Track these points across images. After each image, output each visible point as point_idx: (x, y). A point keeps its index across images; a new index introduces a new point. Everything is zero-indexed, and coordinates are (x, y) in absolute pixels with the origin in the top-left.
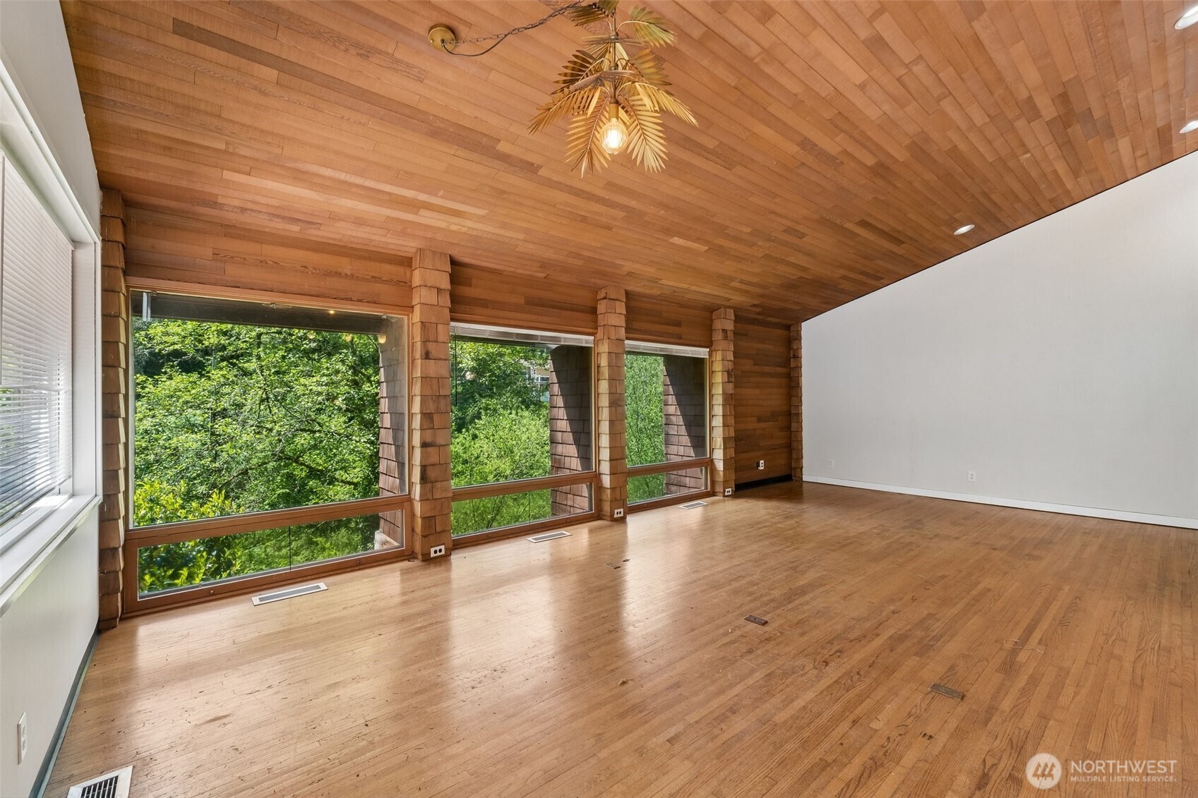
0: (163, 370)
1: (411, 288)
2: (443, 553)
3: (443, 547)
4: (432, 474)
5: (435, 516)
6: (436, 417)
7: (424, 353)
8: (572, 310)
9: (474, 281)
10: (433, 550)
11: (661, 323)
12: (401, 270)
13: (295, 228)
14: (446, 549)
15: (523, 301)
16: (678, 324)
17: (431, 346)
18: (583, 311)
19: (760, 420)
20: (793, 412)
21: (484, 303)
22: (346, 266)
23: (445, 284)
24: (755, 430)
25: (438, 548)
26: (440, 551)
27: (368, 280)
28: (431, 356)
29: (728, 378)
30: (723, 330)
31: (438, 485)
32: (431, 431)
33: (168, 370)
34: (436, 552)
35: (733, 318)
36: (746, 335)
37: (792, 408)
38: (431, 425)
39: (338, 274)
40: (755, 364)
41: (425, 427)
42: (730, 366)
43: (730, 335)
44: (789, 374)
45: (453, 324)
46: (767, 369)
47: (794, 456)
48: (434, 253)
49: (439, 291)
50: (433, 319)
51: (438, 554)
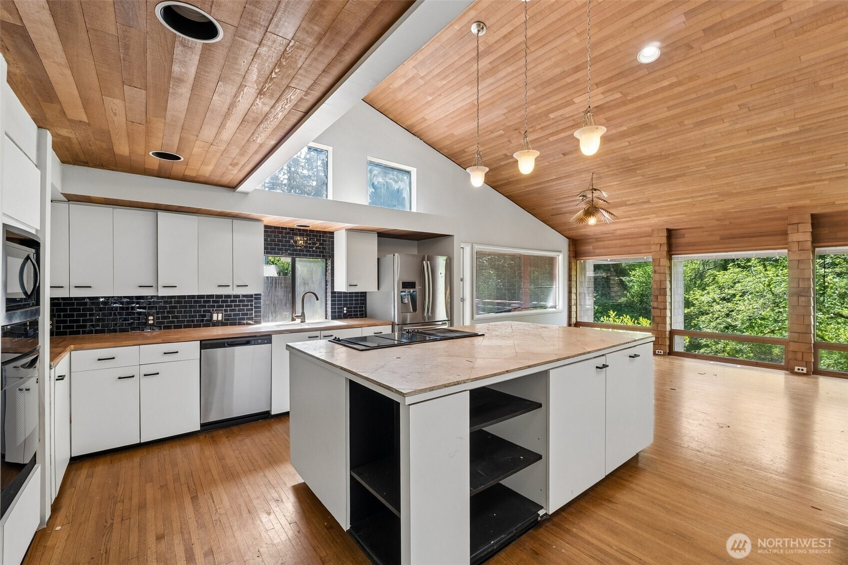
2: (662, 353)
3: (662, 351)
12: (647, 238)
18: (777, 235)
23: (664, 240)
25: (659, 351)
48: (658, 230)
49: (661, 245)
50: (658, 257)
51: (659, 353)
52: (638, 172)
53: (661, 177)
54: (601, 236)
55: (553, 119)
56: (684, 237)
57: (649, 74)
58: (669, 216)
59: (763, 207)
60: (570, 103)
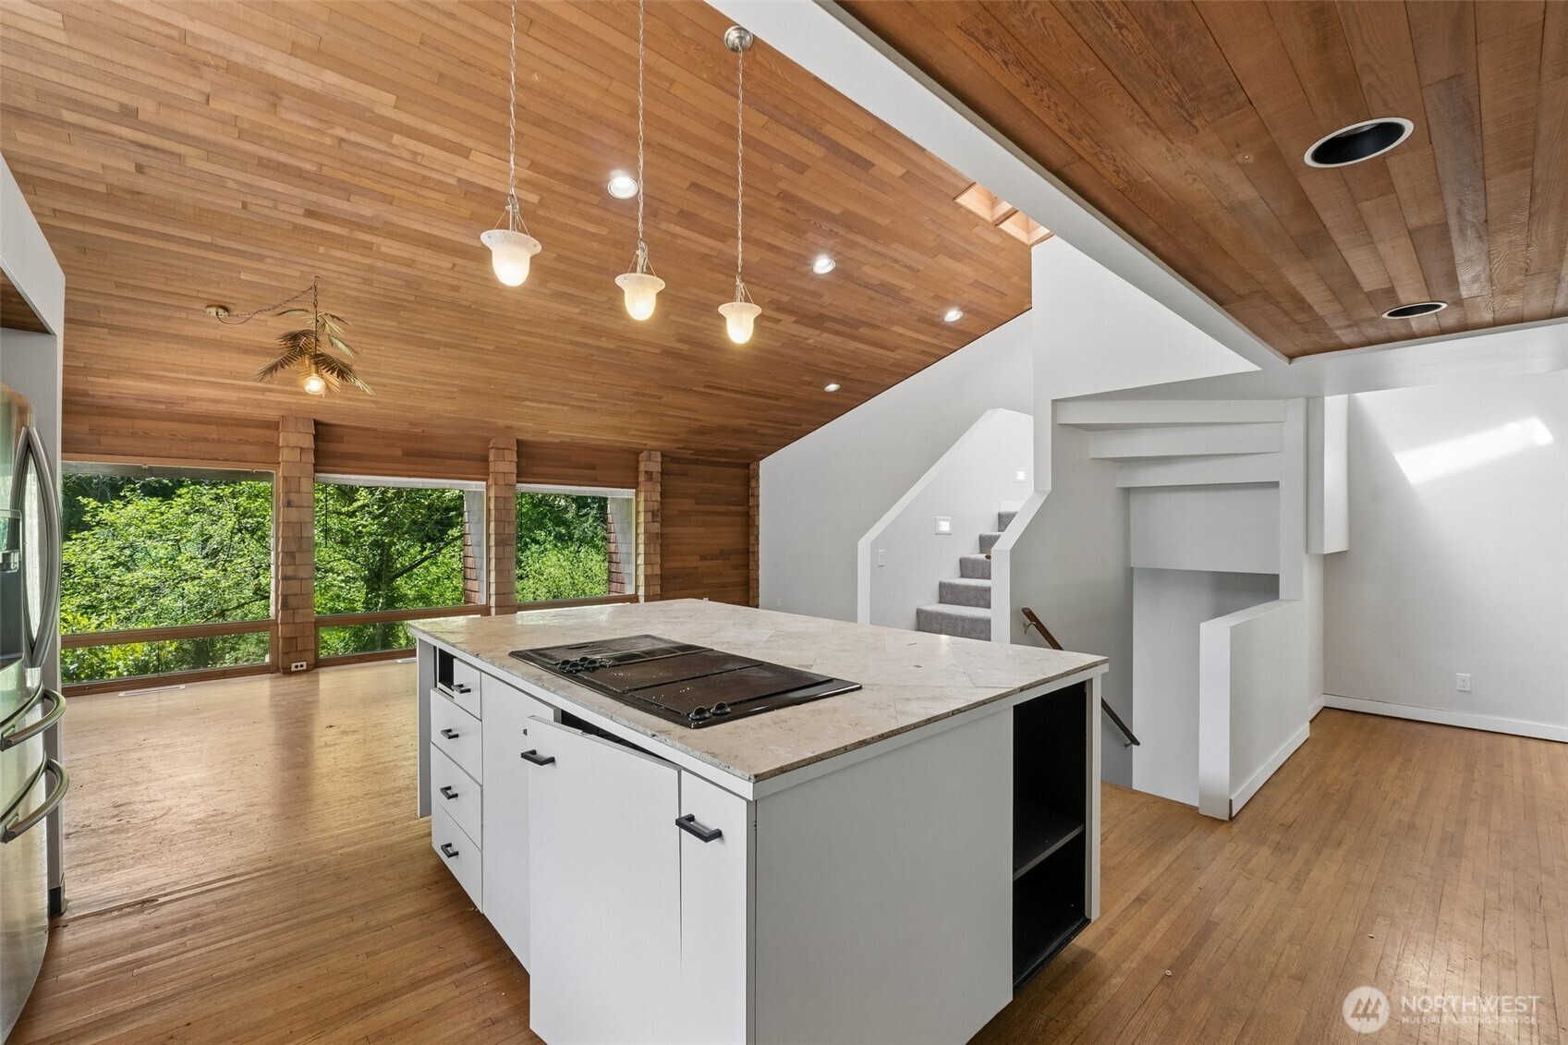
0: (122, 494)
1: (278, 448)
2: (305, 667)
3: (304, 663)
4: (293, 602)
5: (296, 637)
6: (297, 555)
7: (285, 501)
8: (461, 459)
9: (346, 439)
10: (293, 665)
11: (569, 467)
12: (268, 432)
13: (163, 407)
14: (307, 665)
15: (401, 454)
16: (594, 467)
17: (293, 497)
18: (474, 460)
19: (703, 558)
20: (751, 550)
21: (357, 457)
22: (213, 432)
23: (309, 442)
24: (697, 568)
25: (299, 664)
26: (302, 666)
27: (234, 443)
28: (293, 504)
29: (653, 518)
30: (646, 472)
31: (300, 611)
32: (292, 567)
33: (128, 494)
34: (297, 667)
35: (660, 460)
36: (687, 475)
37: (751, 546)
38: (293, 562)
39: (205, 440)
40: (697, 503)
41: (287, 563)
42: (656, 506)
43: (657, 477)
44: (748, 512)
45: (317, 475)
46: (714, 508)
47: (751, 594)
48: (297, 419)
49: (302, 450)
50: (296, 474)
51: (299, 668)
52: (402, 313)
53: (425, 336)
54: (132, 404)
55: (394, 146)
56: (342, 442)
57: (596, 206)
58: (349, 399)
59: (486, 419)
60: (464, 152)
